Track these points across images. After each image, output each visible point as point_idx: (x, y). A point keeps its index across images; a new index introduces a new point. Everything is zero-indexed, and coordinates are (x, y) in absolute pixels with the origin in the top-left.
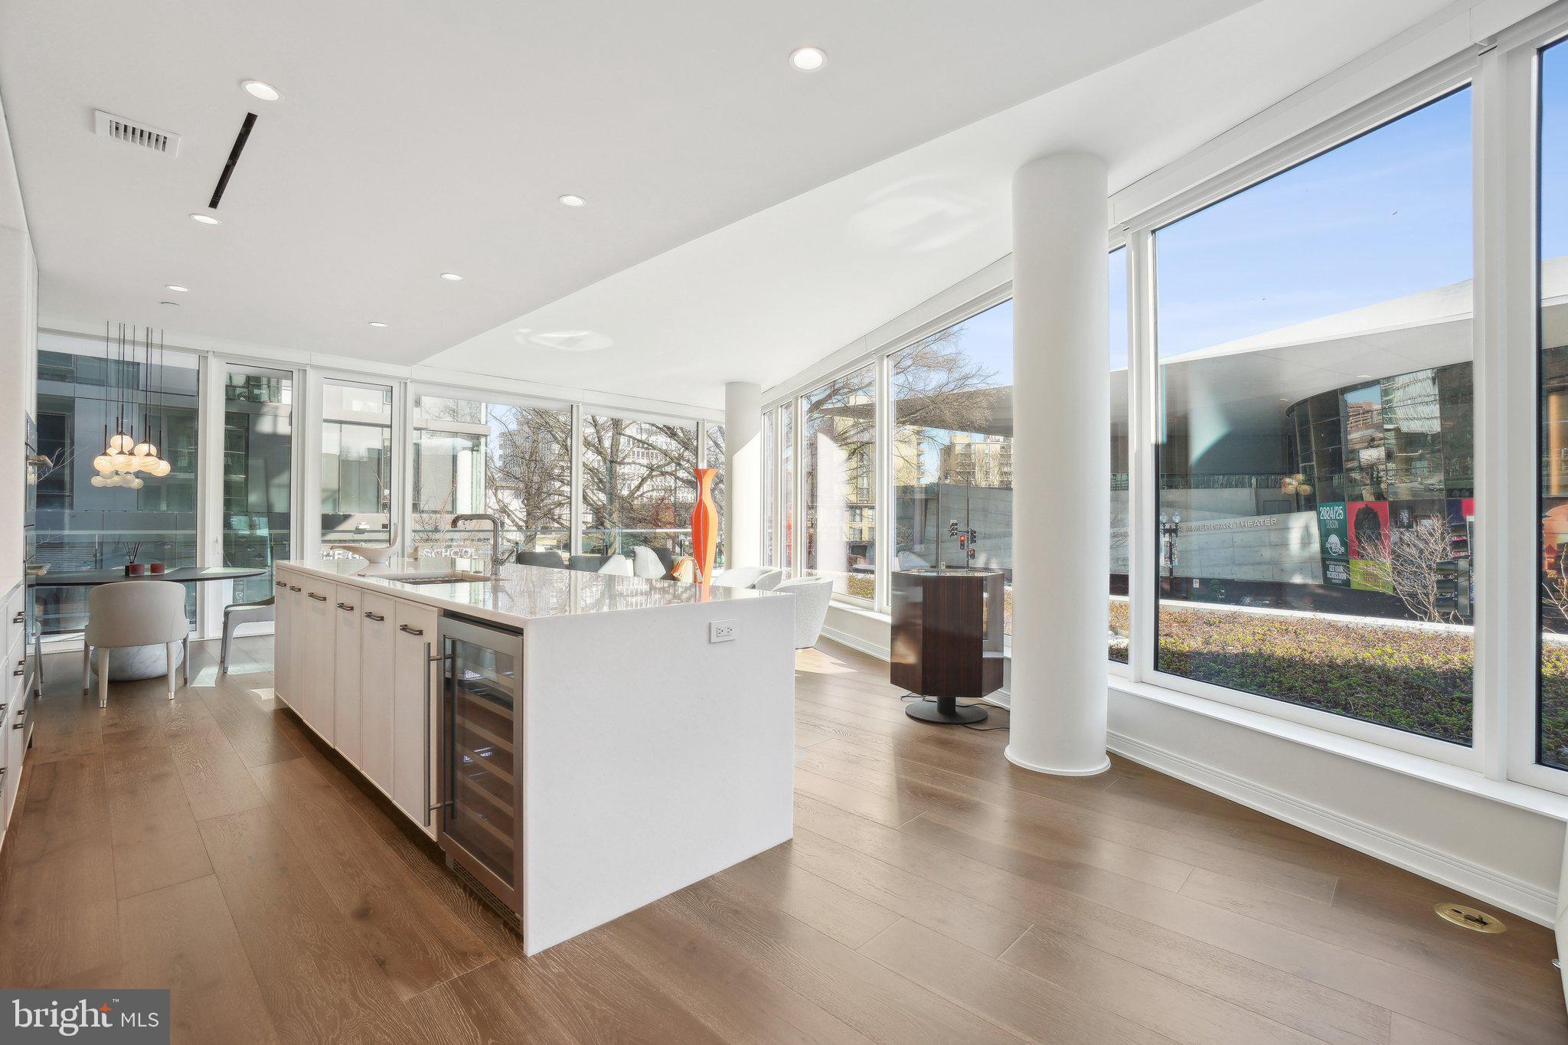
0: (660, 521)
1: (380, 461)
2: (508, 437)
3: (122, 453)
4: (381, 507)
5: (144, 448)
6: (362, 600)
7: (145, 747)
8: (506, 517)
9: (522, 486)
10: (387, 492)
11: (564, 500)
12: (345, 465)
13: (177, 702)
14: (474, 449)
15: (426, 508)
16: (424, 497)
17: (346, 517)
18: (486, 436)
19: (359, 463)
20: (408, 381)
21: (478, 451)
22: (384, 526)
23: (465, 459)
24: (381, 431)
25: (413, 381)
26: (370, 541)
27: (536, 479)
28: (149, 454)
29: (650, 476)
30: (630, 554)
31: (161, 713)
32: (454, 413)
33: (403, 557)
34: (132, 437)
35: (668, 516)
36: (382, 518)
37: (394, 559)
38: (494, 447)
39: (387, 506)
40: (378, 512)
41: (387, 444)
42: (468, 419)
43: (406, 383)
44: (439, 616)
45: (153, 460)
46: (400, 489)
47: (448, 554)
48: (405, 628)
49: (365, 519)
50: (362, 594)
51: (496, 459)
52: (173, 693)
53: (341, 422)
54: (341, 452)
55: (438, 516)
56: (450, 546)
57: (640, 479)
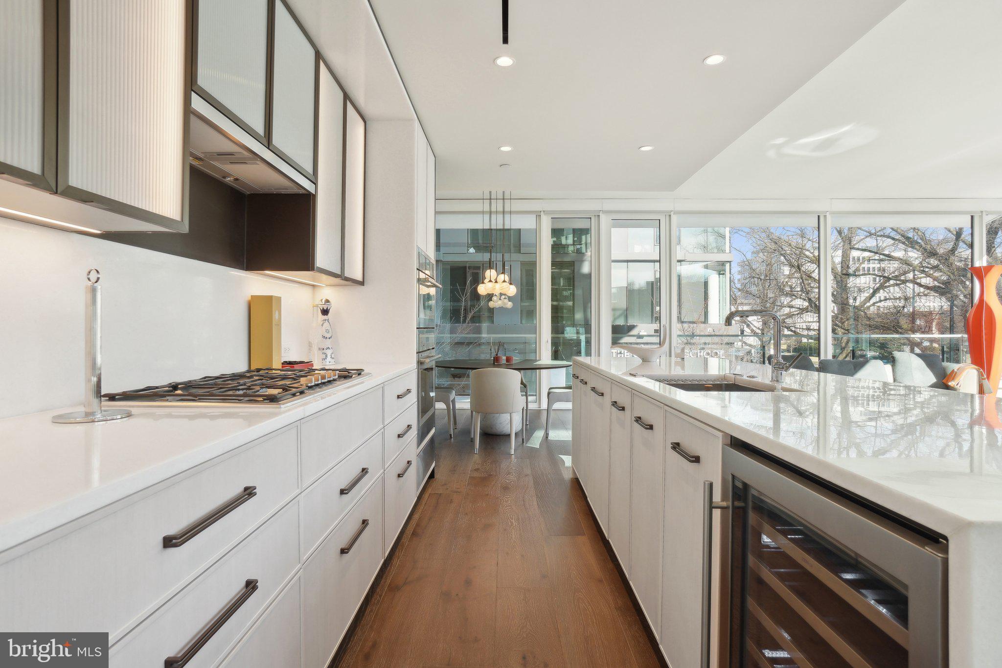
0: (901, 328)
1: (654, 287)
2: (747, 265)
3: (490, 281)
4: (654, 319)
5: (501, 277)
6: (632, 402)
7: (487, 495)
8: (745, 326)
9: (758, 301)
10: (658, 308)
11: (795, 311)
12: (630, 292)
13: (516, 457)
14: (721, 273)
15: (685, 320)
16: (683, 311)
17: (632, 327)
18: (730, 262)
19: (640, 291)
20: (672, 214)
21: (723, 274)
22: (656, 331)
23: (714, 280)
24: (653, 265)
25: (676, 213)
26: (647, 344)
27: (771, 295)
28: (504, 281)
29: (882, 287)
30: (889, 358)
31: (504, 465)
32: (705, 248)
33: (670, 356)
34: (496, 271)
35: (904, 323)
36: (656, 326)
37: (663, 358)
38: (735, 271)
39: (658, 319)
40: (652, 323)
41: (658, 276)
42: (716, 251)
43: (670, 215)
44: (724, 444)
45: (506, 285)
46: (667, 305)
47: (702, 354)
48: (676, 446)
49: (644, 328)
50: (633, 395)
51: (736, 281)
52: (513, 450)
53: (628, 261)
54: (628, 285)
55: (695, 325)
56: (703, 349)
57: (871, 291)
